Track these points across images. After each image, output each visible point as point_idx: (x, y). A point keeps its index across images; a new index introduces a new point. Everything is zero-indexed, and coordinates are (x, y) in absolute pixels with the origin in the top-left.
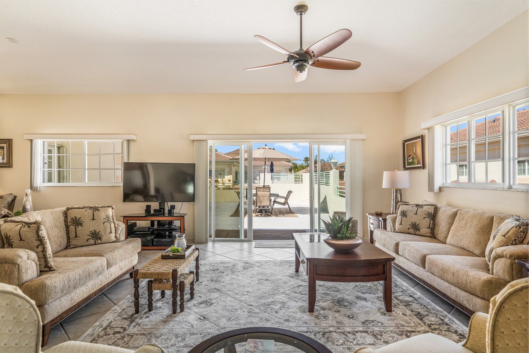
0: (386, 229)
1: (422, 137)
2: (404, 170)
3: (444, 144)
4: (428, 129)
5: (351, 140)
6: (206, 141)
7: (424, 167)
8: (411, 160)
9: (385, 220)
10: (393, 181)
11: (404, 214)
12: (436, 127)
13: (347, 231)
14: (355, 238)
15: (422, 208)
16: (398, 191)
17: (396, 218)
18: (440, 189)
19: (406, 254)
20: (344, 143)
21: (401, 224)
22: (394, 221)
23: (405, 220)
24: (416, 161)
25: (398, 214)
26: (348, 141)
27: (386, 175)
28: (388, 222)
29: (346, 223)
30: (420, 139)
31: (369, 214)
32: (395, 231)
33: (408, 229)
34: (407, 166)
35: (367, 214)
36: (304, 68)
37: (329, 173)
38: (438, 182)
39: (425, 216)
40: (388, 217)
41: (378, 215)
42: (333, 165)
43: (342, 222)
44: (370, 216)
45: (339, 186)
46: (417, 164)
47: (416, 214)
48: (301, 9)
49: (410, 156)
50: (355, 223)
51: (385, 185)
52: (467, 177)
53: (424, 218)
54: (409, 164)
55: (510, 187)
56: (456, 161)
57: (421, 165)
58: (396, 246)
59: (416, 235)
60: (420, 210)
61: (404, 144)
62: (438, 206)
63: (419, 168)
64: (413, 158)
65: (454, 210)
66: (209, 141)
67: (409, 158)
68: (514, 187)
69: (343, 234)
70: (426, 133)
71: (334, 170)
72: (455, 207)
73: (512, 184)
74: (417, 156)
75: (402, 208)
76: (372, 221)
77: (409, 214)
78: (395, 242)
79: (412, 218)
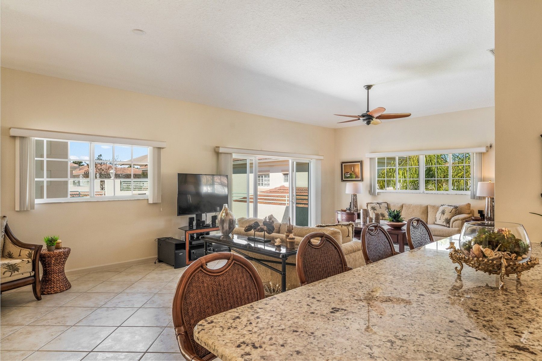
2: (342, 181)
4: (370, 158)
6: (231, 154)
7: (362, 180)
12: (377, 158)
30: (359, 163)
41: (343, 211)
61: (341, 165)
66: (233, 154)
70: (364, 160)
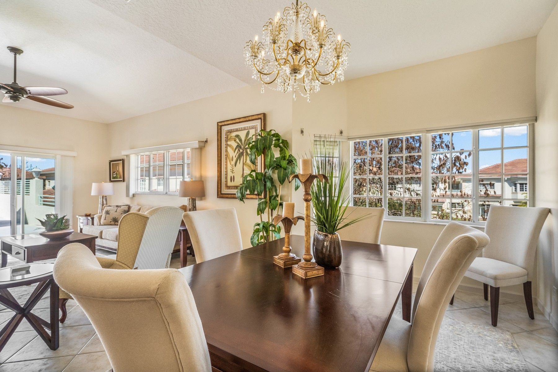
0: (94, 225)
1: (123, 160)
2: (110, 182)
3: (137, 166)
4: (127, 156)
5: (62, 156)
7: (124, 181)
8: (115, 176)
9: (93, 219)
10: (100, 191)
11: (107, 213)
12: (131, 155)
13: (61, 224)
14: (68, 229)
15: (120, 207)
16: (105, 198)
17: (102, 216)
18: (134, 195)
19: (107, 236)
20: (55, 158)
21: (105, 219)
22: (100, 218)
23: (108, 216)
24: (119, 176)
25: (103, 213)
26: (58, 157)
27: (94, 186)
28: (95, 219)
29: (60, 220)
30: (121, 162)
31: (79, 216)
32: (100, 225)
33: (110, 222)
34: (113, 179)
35: (77, 216)
36: (19, 99)
37: (29, 181)
38: (132, 191)
39: (122, 212)
40: (95, 216)
41: (87, 216)
42: (36, 174)
43: (57, 219)
44: (80, 217)
45: (42, 196)
46: (119, 179)
47: (116, 211)
48: (16, 51)
49: (114, 172)
50: (67, 221)
51: (93, 193)
52: (162, 187)
53: (121, 214)
54: (114, 178)
55: (166, 193)
56: (156, 176)
57: (122, 179)
58: (100, 233)
59: (115, 225)
60: (119, 209)
61: (110, 163)
62: (131, 205)
63: (121, 181)
64: (116, 174)
65: (140, 207)
67: (113, 174)
68: (168, 193)
69: (58, 227)
70: (125, 158)
71: (36, 179)
72: (140, 206)
73: (167, 191)
74: (119, 173)
75: (107, 208)
76: (81, 221)
77: (111, 212)
78: (100, 231)
79: (113, 214)
